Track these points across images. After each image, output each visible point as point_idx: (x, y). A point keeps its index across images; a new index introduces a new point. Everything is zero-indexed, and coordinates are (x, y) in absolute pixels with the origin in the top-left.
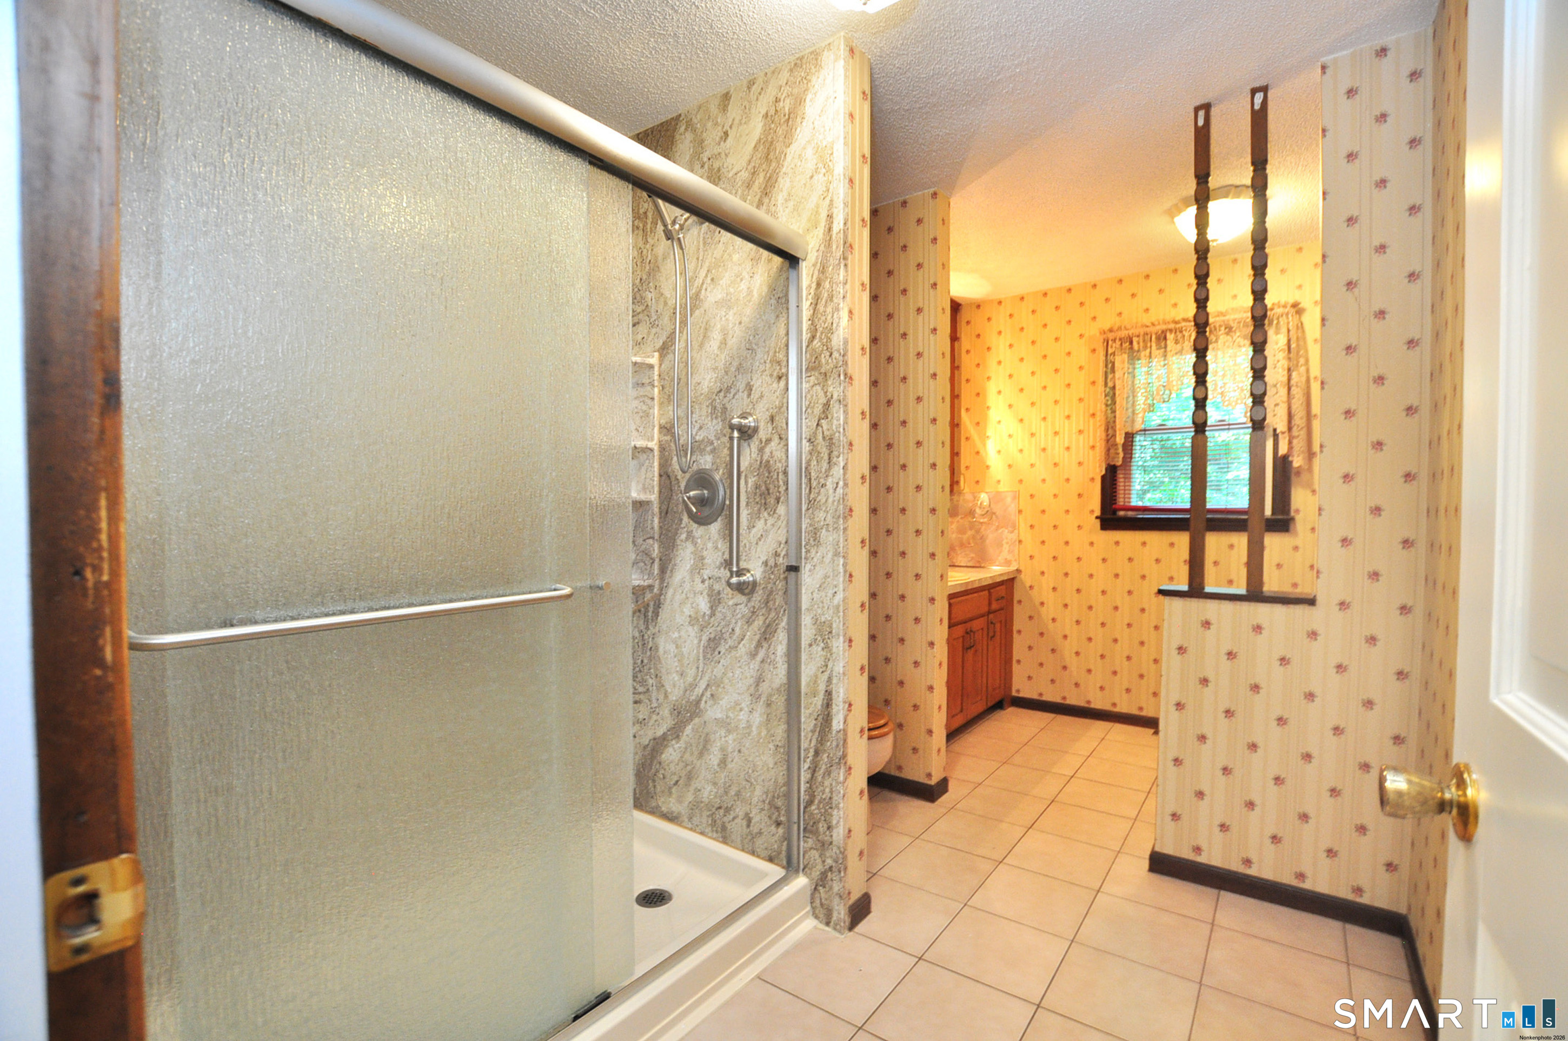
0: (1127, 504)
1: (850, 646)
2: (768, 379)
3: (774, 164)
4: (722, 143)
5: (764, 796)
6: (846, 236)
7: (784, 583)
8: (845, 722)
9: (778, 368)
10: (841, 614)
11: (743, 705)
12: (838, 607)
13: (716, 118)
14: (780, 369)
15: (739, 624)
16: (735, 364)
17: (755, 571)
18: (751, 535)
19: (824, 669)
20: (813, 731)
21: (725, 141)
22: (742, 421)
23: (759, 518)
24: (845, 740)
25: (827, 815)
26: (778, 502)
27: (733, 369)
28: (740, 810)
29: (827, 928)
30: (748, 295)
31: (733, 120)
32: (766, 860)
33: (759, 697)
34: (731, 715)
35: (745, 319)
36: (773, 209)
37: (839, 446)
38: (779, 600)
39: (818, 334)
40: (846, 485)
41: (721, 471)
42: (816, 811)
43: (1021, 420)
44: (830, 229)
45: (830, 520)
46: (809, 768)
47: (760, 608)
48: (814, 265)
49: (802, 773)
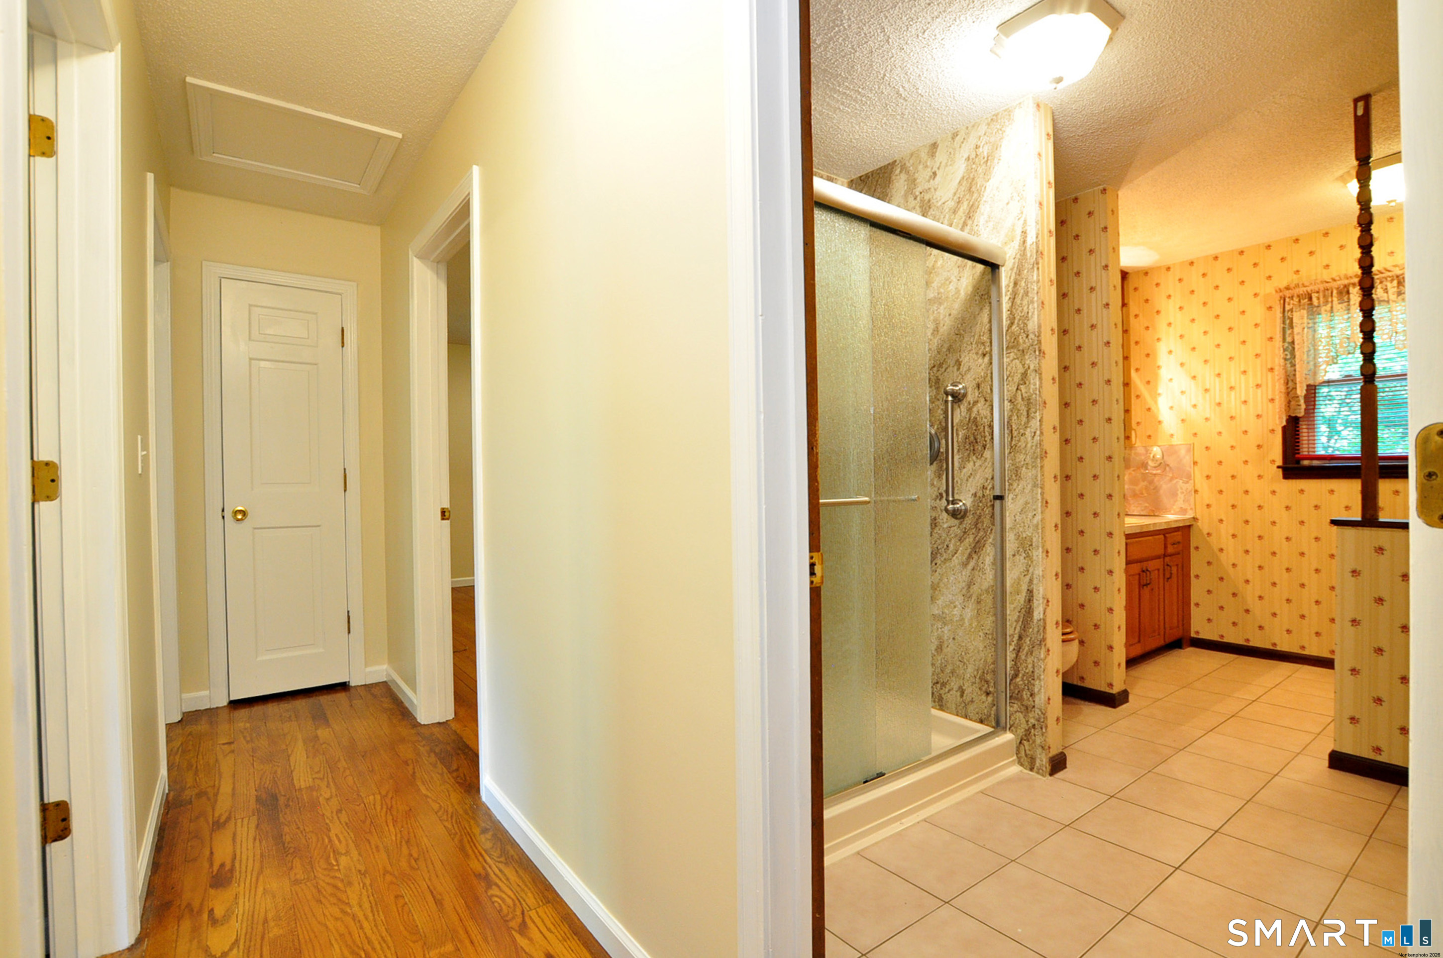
0: (1311, 453)
1: (1047, 556)
2: (975, 356)
3: (975, 195)
4: (931, 181)
5: (976, 673)
6: (1038, 247)
7: (990, 509)
8: (1044, 614)
9: (983, 347)
10: (1040, 531)
11: (957, 603)
12: (1037, 526)
13: (926, 162)
14: (985, 349)
15: (953, 541)
16: (946, 346)
17: (965, 501)
18: (963, 474)
19: (1026, 573)
20: (1017, 621)
21: (934, 179)
22: (954, 388)
23: (969, 461)
24: (1044, 628)
25: (1029, 685)
26: (985, 448)
27: (944, 350)
28: (954, 684)
29: (1031, 773)
30: (956, 293)
31: (941, 163)
32: (978, 722)
33: (970, 597)
34: (946, 611)
35: (954, 312)
36: (975, 228)
37: (1036, 405)
38: (987, 521)
39: (1016, 321)
40: (1042, 433)
41: (936, 427)
42: (1021, 682)
43: (1194, 377)
44: (1024, 242)
45: (1028, 460)
46: (1014, 649)
47: (971, 529)
48: (1012, 269)
49: (1008, 653)
